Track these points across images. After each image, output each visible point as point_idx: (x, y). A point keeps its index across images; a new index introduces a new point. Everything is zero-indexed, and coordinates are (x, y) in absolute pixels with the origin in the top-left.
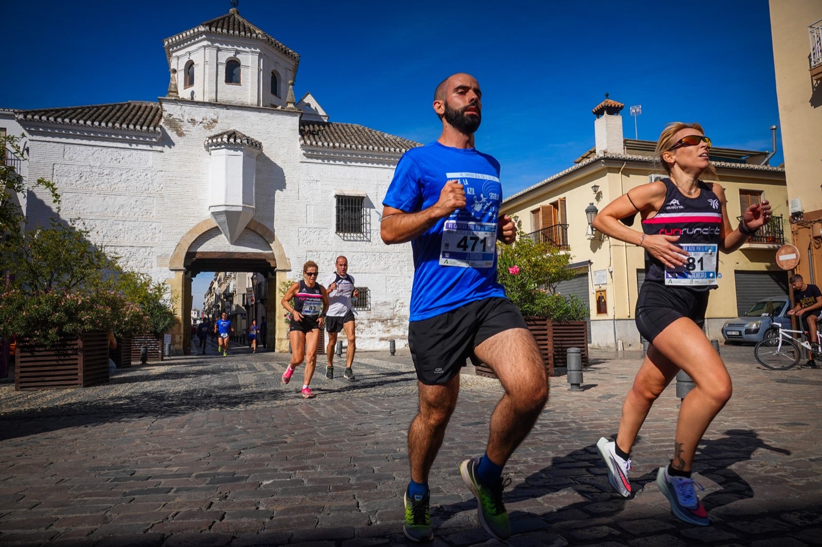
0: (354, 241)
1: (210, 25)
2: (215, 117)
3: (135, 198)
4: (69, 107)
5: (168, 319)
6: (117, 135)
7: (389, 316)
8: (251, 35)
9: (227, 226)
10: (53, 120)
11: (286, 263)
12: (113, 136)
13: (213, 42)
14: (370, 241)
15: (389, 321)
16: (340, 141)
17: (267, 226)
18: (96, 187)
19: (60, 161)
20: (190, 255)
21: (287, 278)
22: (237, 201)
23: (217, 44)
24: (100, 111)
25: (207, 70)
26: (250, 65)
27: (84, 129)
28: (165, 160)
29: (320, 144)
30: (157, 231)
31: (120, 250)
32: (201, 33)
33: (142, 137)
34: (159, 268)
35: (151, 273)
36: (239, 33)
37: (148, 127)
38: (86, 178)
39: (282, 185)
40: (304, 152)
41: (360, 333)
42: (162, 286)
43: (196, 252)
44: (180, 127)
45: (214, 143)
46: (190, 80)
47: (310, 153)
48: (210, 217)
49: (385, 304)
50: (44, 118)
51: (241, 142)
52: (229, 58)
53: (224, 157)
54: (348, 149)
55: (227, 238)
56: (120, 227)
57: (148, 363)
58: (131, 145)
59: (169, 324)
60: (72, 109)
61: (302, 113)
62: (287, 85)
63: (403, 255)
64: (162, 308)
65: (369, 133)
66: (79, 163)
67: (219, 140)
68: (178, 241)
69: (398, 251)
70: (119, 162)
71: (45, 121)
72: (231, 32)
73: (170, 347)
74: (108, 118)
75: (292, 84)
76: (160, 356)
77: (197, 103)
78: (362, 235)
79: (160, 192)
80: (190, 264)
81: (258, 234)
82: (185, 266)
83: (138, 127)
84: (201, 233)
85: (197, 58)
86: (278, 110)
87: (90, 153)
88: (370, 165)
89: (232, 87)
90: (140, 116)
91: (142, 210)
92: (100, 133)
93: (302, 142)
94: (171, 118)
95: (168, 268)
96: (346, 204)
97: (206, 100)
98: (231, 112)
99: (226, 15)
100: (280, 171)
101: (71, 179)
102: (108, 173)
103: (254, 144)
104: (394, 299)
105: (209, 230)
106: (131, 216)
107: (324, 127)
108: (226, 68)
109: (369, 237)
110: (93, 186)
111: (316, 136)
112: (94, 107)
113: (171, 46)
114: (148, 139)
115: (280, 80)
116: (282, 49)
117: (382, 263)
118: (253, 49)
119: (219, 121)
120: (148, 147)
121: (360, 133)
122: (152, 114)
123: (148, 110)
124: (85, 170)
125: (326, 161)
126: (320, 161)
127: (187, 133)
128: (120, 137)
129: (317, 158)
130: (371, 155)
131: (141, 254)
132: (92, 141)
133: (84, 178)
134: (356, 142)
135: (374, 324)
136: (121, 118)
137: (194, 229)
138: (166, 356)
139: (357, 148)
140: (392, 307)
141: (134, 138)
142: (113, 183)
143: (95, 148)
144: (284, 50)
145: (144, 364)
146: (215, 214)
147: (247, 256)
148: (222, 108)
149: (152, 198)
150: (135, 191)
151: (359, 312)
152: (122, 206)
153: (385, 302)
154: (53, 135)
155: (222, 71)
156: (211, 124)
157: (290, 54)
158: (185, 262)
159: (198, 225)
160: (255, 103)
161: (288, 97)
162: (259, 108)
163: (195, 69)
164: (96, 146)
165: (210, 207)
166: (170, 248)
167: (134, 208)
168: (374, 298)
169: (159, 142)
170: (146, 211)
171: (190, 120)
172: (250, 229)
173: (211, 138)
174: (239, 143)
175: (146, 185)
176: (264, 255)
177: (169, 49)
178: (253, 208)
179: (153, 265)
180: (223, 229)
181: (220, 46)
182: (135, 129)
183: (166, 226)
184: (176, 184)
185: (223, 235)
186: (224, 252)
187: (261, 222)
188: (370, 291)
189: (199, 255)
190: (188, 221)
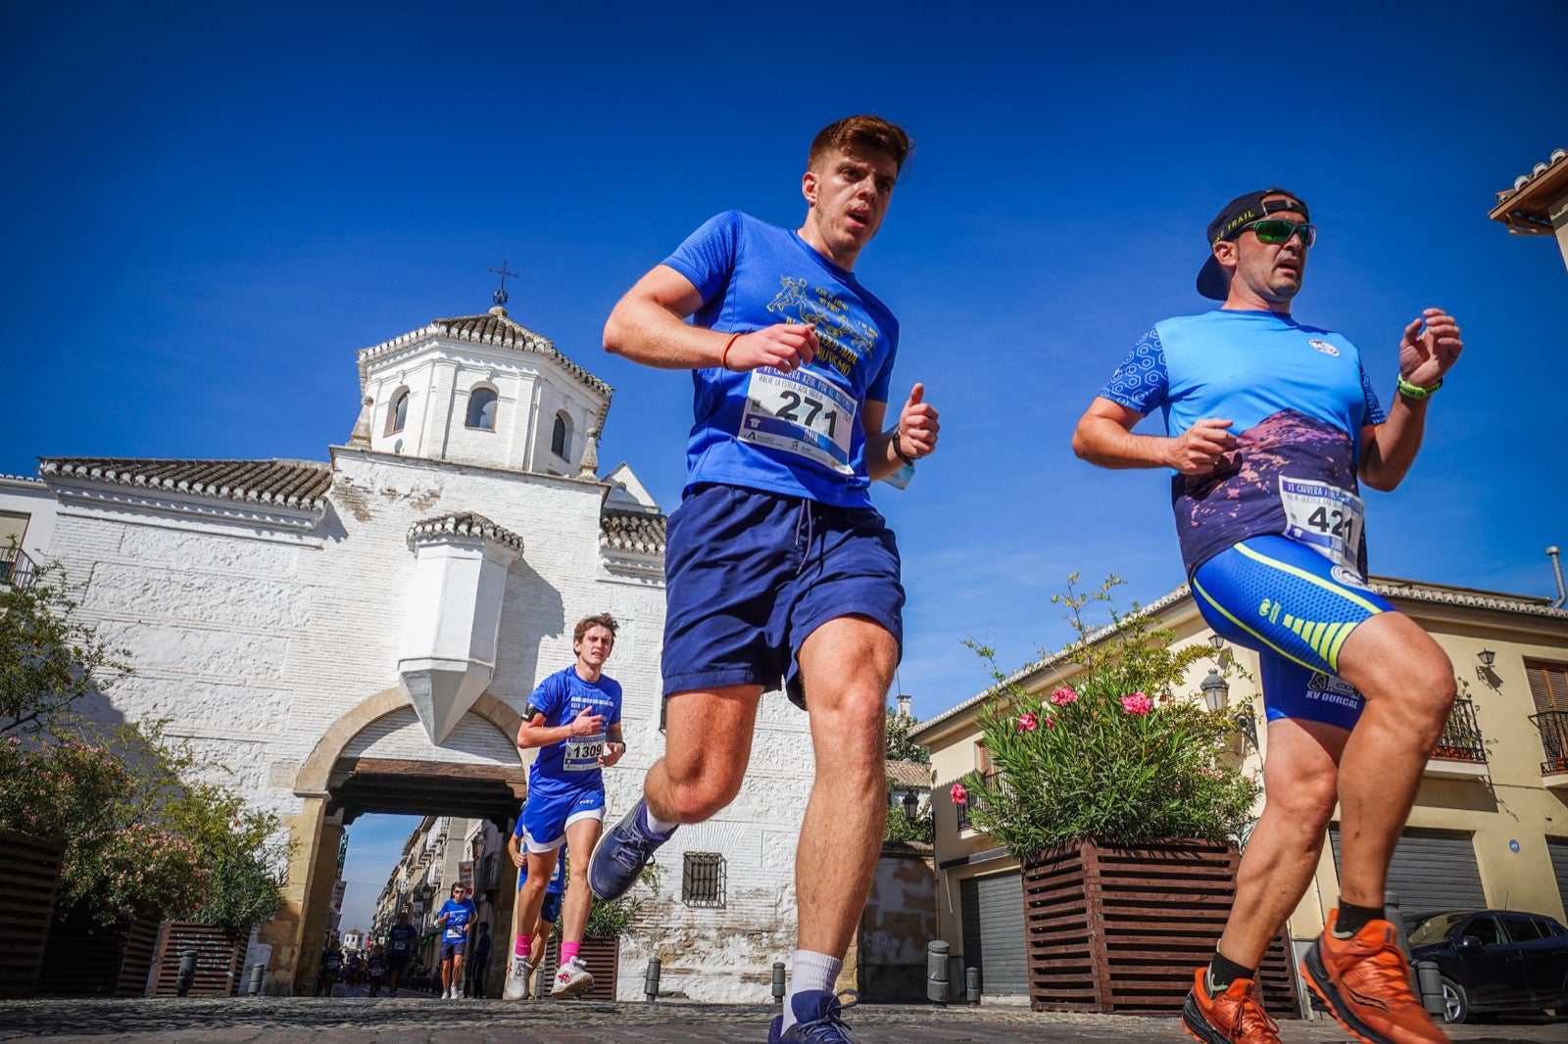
1: (449, 325)
2: (436, 488)
3: (247, 638)
4: (153, 459)
6: (234, 511)
7: (765, 922)
8: (524, 344)
9: (431, 703)
10: (112, 477)
12: (227, 513)
13: (449, 352)
15: (765, 935)
17: (514, 707)
18: (171, 611)
19: (110, 556)
20: (343, 764)
22: (458, 649)
23: (458, 358)
24: (213, 470)
25: (432, 401)
26: (516, 397)
27: (172, 496)
28: (323, 564)
29: (640, 546)
30: (282, 708)
31: (197, 746)
32: (430, 339)
33: (284, 517)
34: (271, 789)
35: (253, 800)
36: (503, 340)
37: (300, 498)
38: (154, 594)
39: (555, 626)
40: (607, 561)
41: (698, 960)
43: (359, 759)
44: (363, 503)
45: (425, 535)
46: (397, 421)
47: (618, 563)
48: (398, 684)
49: (758, 893)
50: (96, 472)
51: (482, 532)
52: (477, 383)
53: (442, 563)
55: (428, 731)
56: (206, 696)
58: (259, 533)
60: (157, 462)
61: (609, 488)
62: (583, 437)
66: (147, 563)
67: (438, 527)
68: (322, 732)
69: (790, 775)
70: (230, 564)
71: (98, 479)
72: (487, 337)
73: (261, 974)
74: (224, 480)
75: (594, 435)
77: (405, 459)
79: (302, 628)
80: (339, 784)
81: (494, 724)
82: (329, 787)
83: (280, 498)
84: (373, 717)
85: (417, 383)
86: (562, 480)
87: (174, 544)
89: (478, 435)
90: (289, 482)
91: (258, 664)
92: (202, 506)
93: (605, 540)
94: (349, 485)
95: (291, 790)
97: (424, 455)
98: (468, 480)
99: (481, 315)
100: (555, 597)
101: (124, 593)
102: (202, 584)
103: (507, 538)
104: (779, 884)
105: (392, 712)
106: (233, 675)
107: (650, 521)
108: (470, 403)
110: (167, 609)
111: (633, 534)
112: (202, 463)
113: (368, 362)
114: (295, 523)
115: (572, 430)
116: (581, 374)
117: (756, 799)
118: (525, 370)
119: (443, 495)
120: (294, 539)
122: (313, 480)
123: (308, 474)
124: (157, 577)
125: (650, 582)
126: (637, 581)
127: (377, 514)
128: (241, 516)
129: (632, 575)
131: (239, 756)
132: (183, 522)
133: (150, 592)
135: (731, 939)
136: (251, 482)
137: (362, 706)
140: (773, 902)
141: (268, 519)
142: (209, 605)
143: (186, 536)
144: (584, 375)
146: (408, 677)
147: (465, 772)
148: (453, 471)
149: (283, 640)
150: (250, 624)
151: (700, 910)
152: (218, 653)
153: (758, 890)
154: (107, 506)
155: (462, 404)
156: (426, 499)
157: (596, 384)
158: (330, 779)
159: (370, 699)
160: (518, 466)
161: (584, 457)
162: (525, 474)
163: (410, 402)
164: (188, 531)
165: (400, 661)
166: (302, 748)
167: (241, 658)
168: (735, 879)
169: (317, 528)
170: (267, 666)
171: (385, 491)
172: (479, 714)
173: (423, 524)
174: (476, 535)
175: (276, 613)
176: (504, 771)
177: (366, 368)
178: (491, 668)
179: (260, 783)
180: (421, 711)
181: (462, 361)
182: (273, 502)
183: (304, 699)
184: (337, 612)
185: (420, 724)
186: (417, 761)
187: (504, 700)
188: (726, 862)
189: (362, 765)
190: (351, 690)
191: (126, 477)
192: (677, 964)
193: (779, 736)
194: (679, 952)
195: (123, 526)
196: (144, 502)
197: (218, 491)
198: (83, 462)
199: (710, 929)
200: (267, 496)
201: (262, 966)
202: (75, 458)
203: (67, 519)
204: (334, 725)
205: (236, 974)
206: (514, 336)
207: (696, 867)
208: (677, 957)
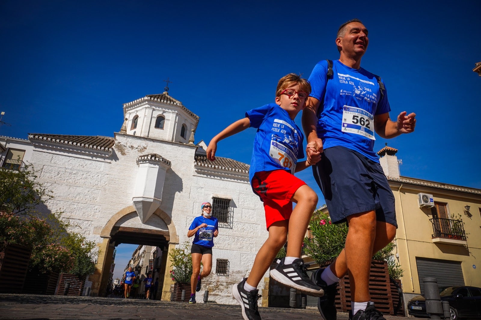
0: (221, 227)
1: (151, 97)
2: (145, 146)
3: (88, 190)
4: (62, 135)
6: (85, 151)
8: (173, 103)
9: (142, 211)
10: (50, 140)
11: (176, 239)
12: (83, 152)
13: (151, 105)
14: (232, 229)
16: (218, 165)
17: (167, 213)
18: (66, 180)
19: (48, 164)
20: (115, 228)
21: (175, 248)
22: (151, 195)
23: (153, 107)
24: (79, 138)
25: (145, 120)
26: (170, 119)
27: (67, 146)
28: (111, 168)
29: (206, 165)
30: (97, 211)
31: (71, 221)
32: (145, 101)
33: (100, 153)
34: (94, 235)
35: (88, 238)
36: (167, 102)
37: (105, 148)
38: (61, 175)
39: (180, 189)
40: (196, 170)
41: (220, 292)
43: (120, 227)
44: (124, 150)
45: (142, 160)
46: (134, 125)
47: (199, 170)
48: (132, 205)
49: (239, 272)
50: (45, 138)
51: (159, 160)
52: (159, 115)
53: (146, 169)
54: (223, 170)
55: (141, 219)
56: (75, 206)
58: (92, 158)
60: (63, 136)
61: (197, 147)
62: (190, 132)
63: (253, 239)
65: (236, 163)
66: (59, 166)
67: (146, 158)
68: (109, 218)
69: (249, 236)
70: (83, 167)
71: (45, 140)
72: (162, 101)
73: (89, 290)
74: (83, 142)
75: (194, 131)
77: (136, 137)
78: (227, 224)
79: (105, 187)
80: (114, 234)
81: (161, 218)
82: (110, 235)
83: (99, 148)
84: (125, 214)
85: (141, 114)
86: (184, 145)
87: (67, 160)
88: (236, 181)
89: (159, 130)
90: (102, 143)
91: (91, 197)
92: (76, 149)
93: (196, 163)
94: (119, 144)
95: (99, 235)
96: (218, 203)
97: (142, 136)
98: (155, 144)
99: (160, 94)
100: (180, 180)
101: (52, 175)
102: (75, 173)
103: (166, 162)
104: (245, 270)
105: (130, 213)
106: (83, 200)
108: (157, 121)
109: (231, 226)
110: (65, 180)
111: (204, 162)
112: (76, 136)
113: (127, 107)
114: (103, 155)
115: (187, 130)
116: (190, 113)
117: (239, 244)
118: (173, 111)
119: (148, 148)
120: (103, 160)
121: (231, 163)
122: (109, 143)
123: (108, 141)
124: (62, 170)
125: (209, 177)
126: (205, 176)
127: (127, 153)
128: (87, 153)
129: (204, 174)
130: (237, 175)
131: (85, 225)
133: (60, 175)
134: (228, 166)
135: (230, 286)
136: (91, 143)
137: (121, 211)
139: (229, 170)
140: (243, 274)
141: (95, 154)
142: (77, 179)
143: (71, 158)
144: (191, 113)
146: (135, 203)
147: (152, 232)
148: (151, 141)
149: (98, 190)
150: (89, 185)
151: (221, 277)
152: (79, 194)
153: (239, 271)
154: (48, 149)
155: (154, 121)
156: (142, 149)
157: (194, 116)
158: (111, 233)
159: (124, 209)
160: (170, 140)
161: (190, 138)
162: (172, 143)
163: (138, 120)
164: (72, 157)
165: (133, 198)
166: (103, 223)
167: (86, 195)
168: (232, 268)
169: (109, 157)
170: (93, 198)
171: (130, 147)
172: (156, 215)
173: (141, 157)
174: (157, 161)
175: (97, 182)
176: (163, 232)
177: (126, 109)
178: (160, 201)
179: (90, 233)
180: (139, 213)
181: (154, 108)
182: (97, 149)
183: (104, 208)
184: (115, 182)
185: (139, 217)
186: (137, 228)
187: (164, 211)
188: (229, 262)
189: (121, 229)
190: (118, 206)
191: (54, 140)
192: (214, 293)
193: (247, 225)
194: (214, 289)
195: (52, 155)
196: (59, 148)
197: (81, 145)
198: (41, 135)
199: (224, 282)
200: (95, 147)
201: (89, 288)
202: (39, 134)
203: (36, 152)
204: (113, 216)
205: (81, 290)
206: (170, 101)
207: (220, 263)
208: (214, 290)
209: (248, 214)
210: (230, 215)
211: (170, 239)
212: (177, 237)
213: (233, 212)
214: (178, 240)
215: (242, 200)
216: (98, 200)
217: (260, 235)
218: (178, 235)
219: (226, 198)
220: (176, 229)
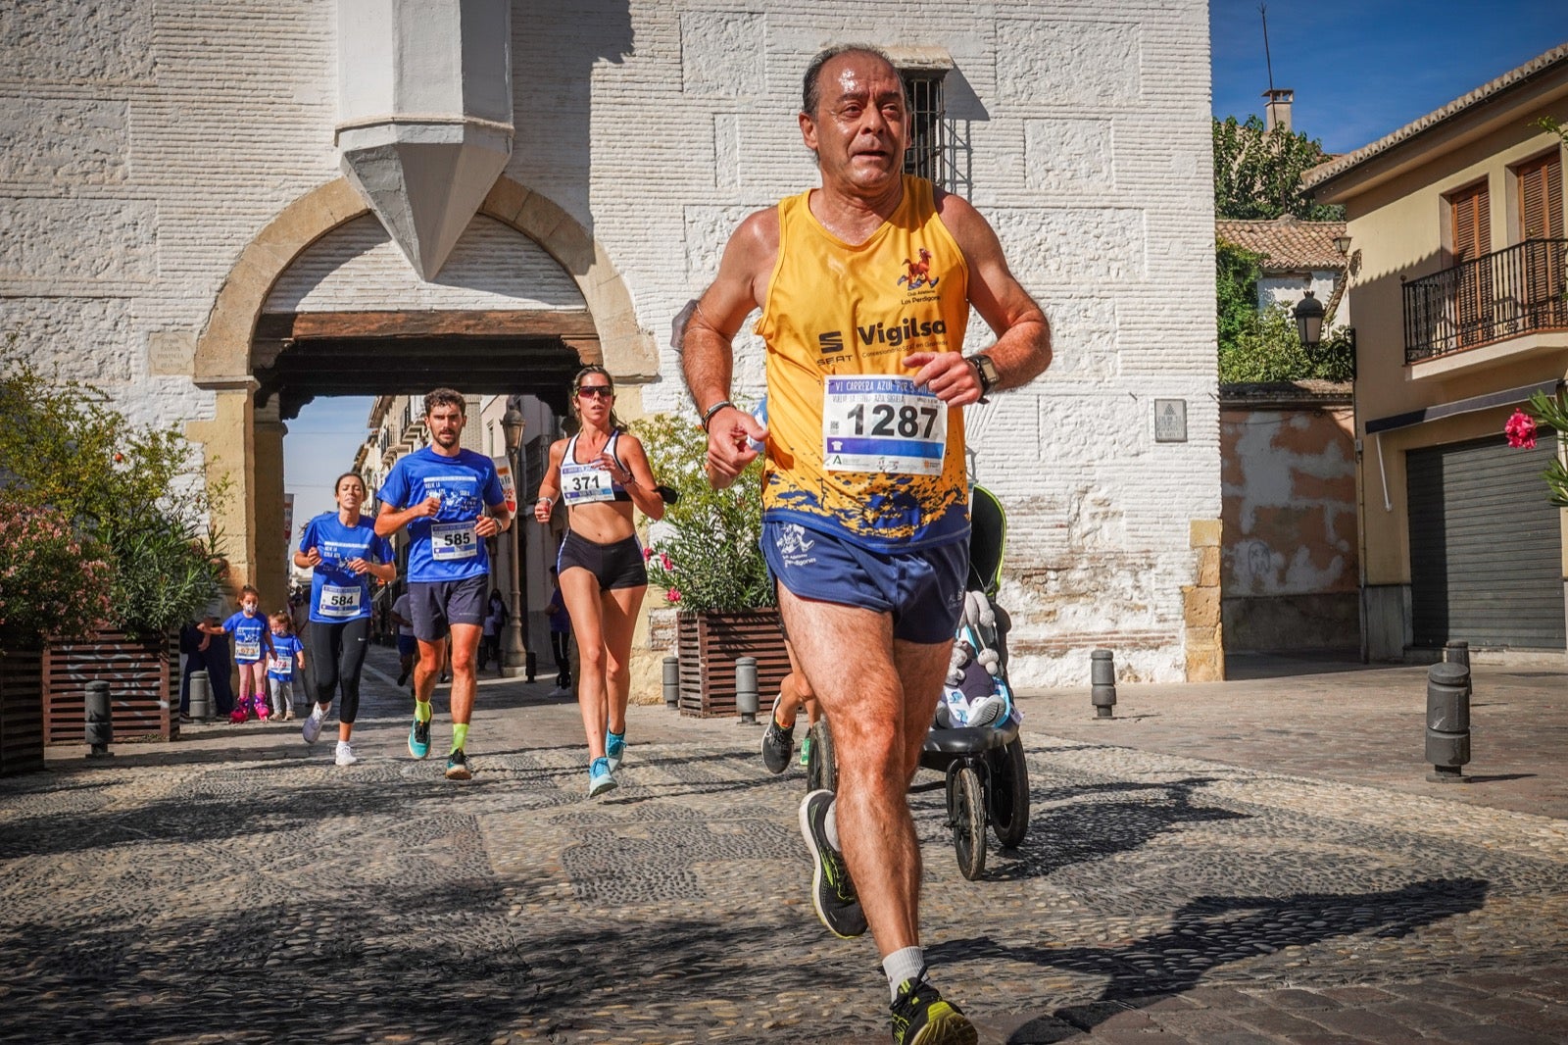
3: (53, 108)
5: (192, 575)
7: (1050, 554)
9: (406, 205)
11: (638, 350)
15: (1052, 575)
17: (560, 200)
20: (270, 326)
21: (647, 409)
22: (441, 103)
30: (143, 234)
34: (155, 378)
35: (126, 401)
42: (164, 444)
43: (296, 314)
48: (340, 174)
49: (1039, 506)
55: (410, 255)
57: (117, 750)
59: (193, 594)
63: (1107, 305)
64: (162, 529)
68: (224, 272)
69: (1084, 289)
76: (165, 722)
79: (147, 81)
80: (270, 362)
81: (527, 235)
82: (255, 369)
84: (308, 239)
91: (83, 154)
95: (189, 378)
104: (1073, 487)
105: (338, 226)
106: (42, 177)
131: (88, 323)
137: (284, 220)
138: (191, 720)
140: (1064, 518)
145: (100, 757)
146: (360, 161)
147: (487, 326)
149: (118, 105)
150: (52, 78)
153: (1035, 499)
158: (253, 354)
159: (296, 205)
165: (338, 132)
166: (193, 303)
167: (51, 145)
168: (991, 483)
170: (99, 156)
172: (497, 219)
175: (92, 53)
176: (555, 319)
178: (507, 131)
179: (133, 369)
180: (392, 221)
183: (178, 212)
184: (204, 43)
185: (393, 244)
186: (397, 312)
187: (538, 190)
188: (974, 455)
189: (303, 325)
190: (258, 189)
193: (1059, 220)
204: (241, 256)
209: (1065, 149)
210: (947, 167)
211: (605, 357)
212: (645, 338)
213: (968, 148)
214: (651, 358)
215: (1019, 62)
216: (128, 165)
217: (1146, 276)
218: (650, 329)
219: (916, 65)
220: (632, 293)
